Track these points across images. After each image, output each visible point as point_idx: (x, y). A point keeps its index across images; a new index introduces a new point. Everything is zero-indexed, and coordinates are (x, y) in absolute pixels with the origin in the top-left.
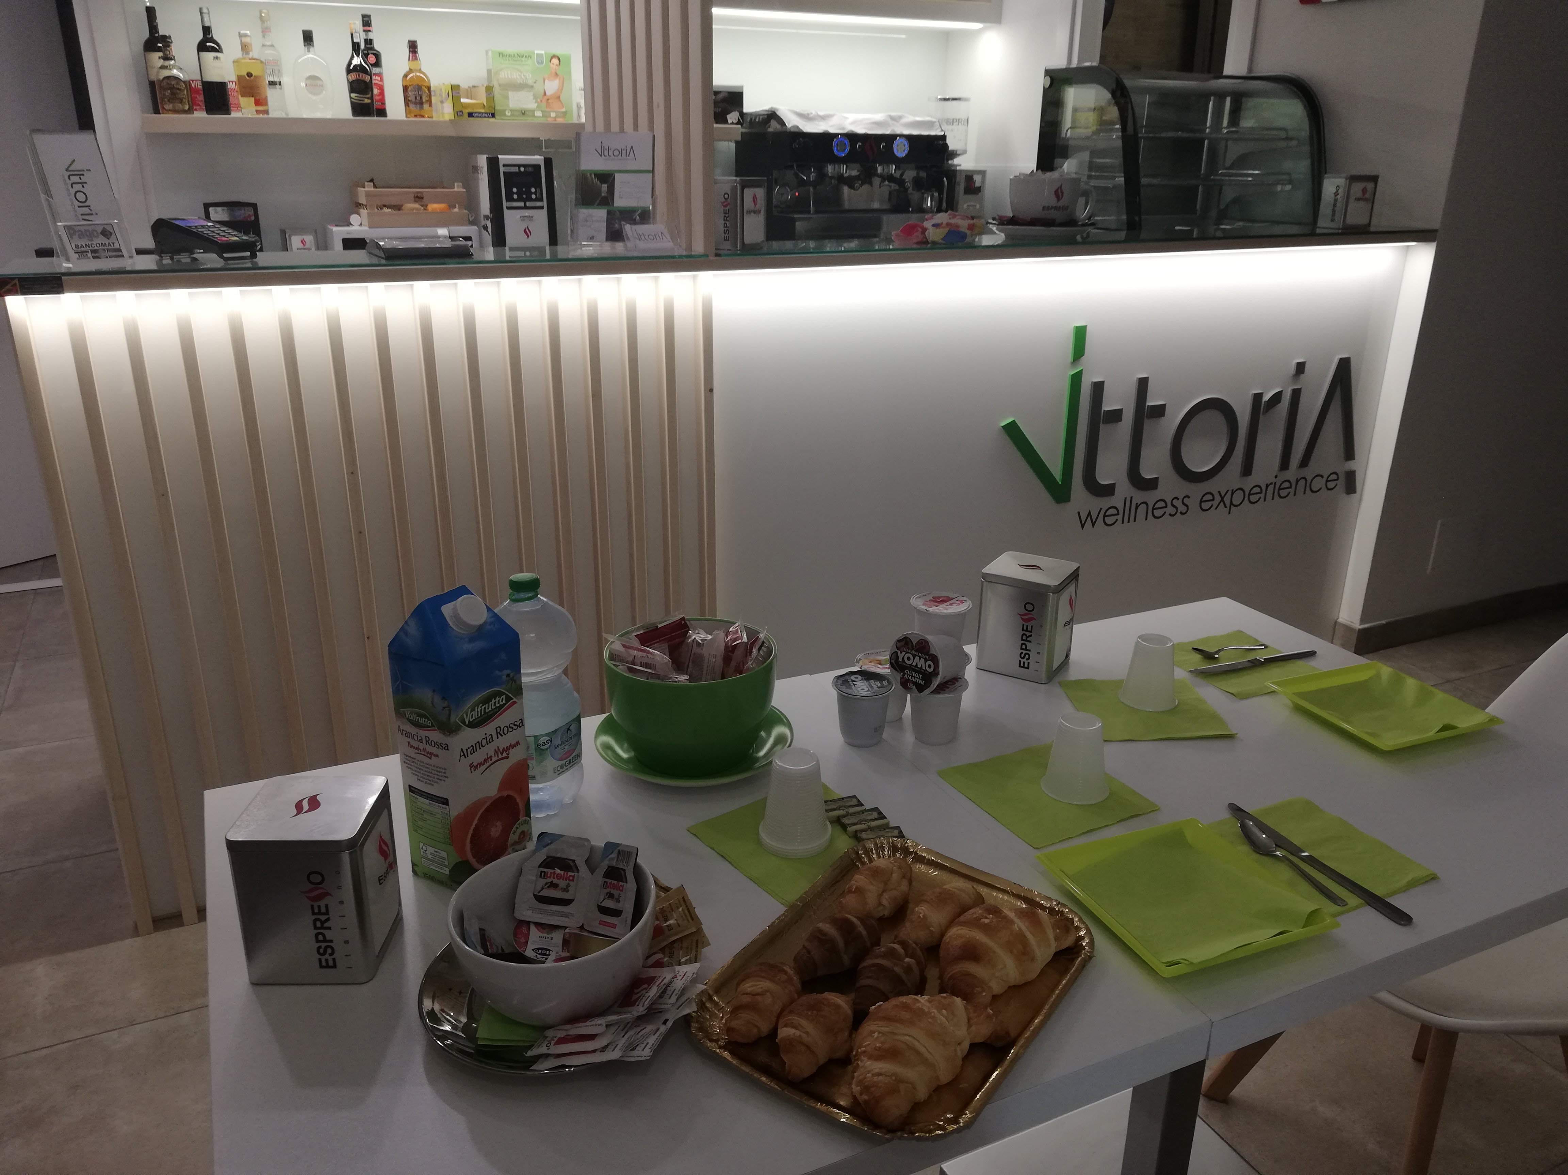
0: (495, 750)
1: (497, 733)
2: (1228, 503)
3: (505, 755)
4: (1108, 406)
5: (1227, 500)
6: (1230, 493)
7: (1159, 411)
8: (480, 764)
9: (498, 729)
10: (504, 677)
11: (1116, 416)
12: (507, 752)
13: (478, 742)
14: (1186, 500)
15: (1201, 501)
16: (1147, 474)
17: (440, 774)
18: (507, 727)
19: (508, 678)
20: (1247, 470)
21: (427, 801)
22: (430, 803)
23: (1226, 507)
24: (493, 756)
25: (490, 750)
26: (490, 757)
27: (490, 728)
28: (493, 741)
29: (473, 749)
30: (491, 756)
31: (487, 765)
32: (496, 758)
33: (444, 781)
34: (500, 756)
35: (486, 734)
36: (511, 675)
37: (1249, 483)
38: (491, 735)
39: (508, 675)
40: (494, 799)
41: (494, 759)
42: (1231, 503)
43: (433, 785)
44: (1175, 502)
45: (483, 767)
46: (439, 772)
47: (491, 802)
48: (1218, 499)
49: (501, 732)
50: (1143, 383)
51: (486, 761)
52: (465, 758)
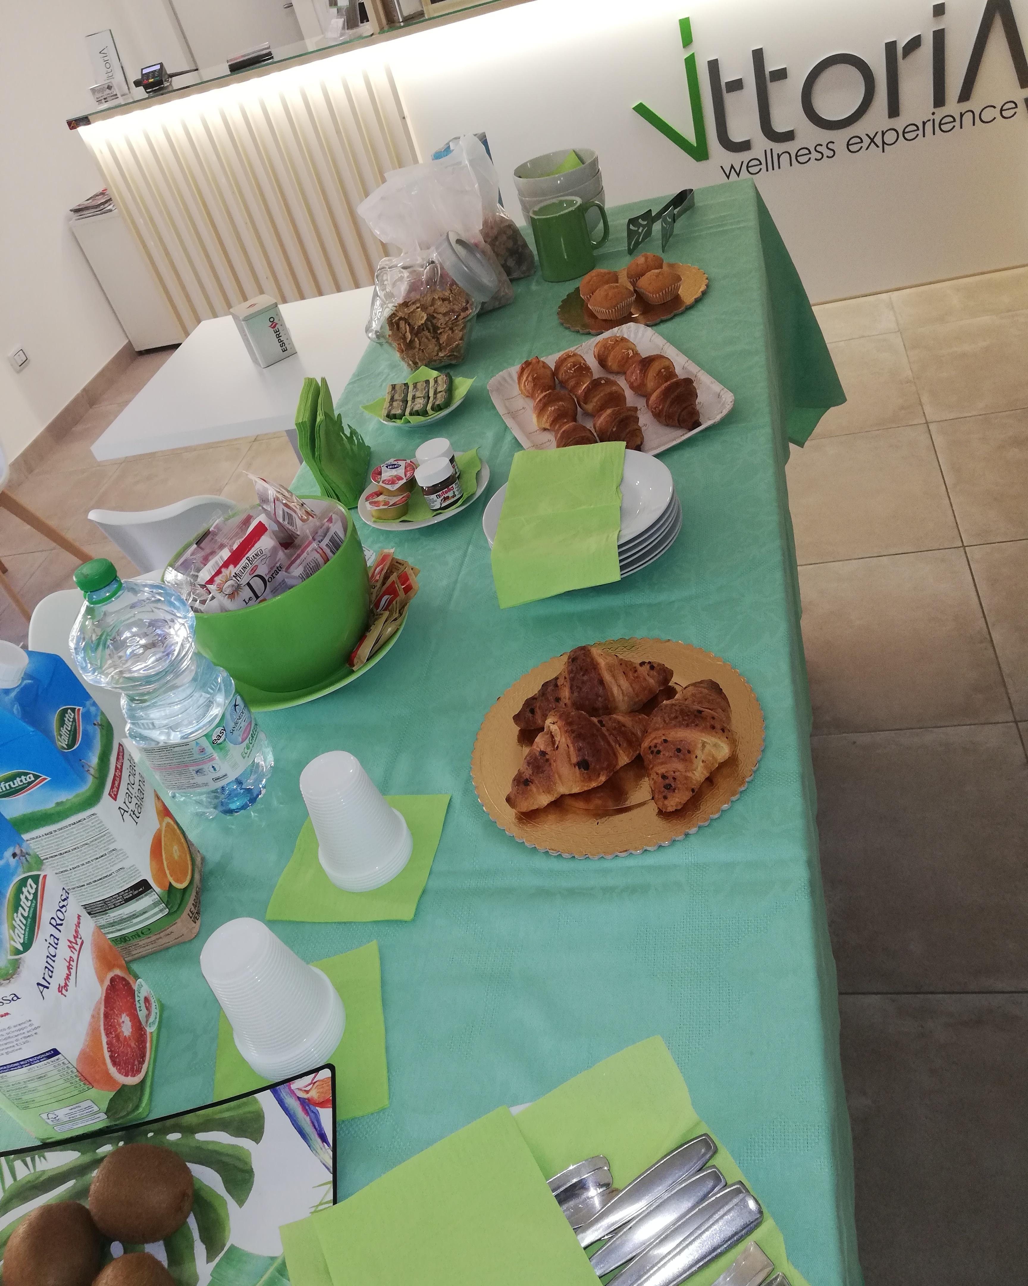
0: (70, 947)
1: (55, 927)
2: (880, 143)
3: (79, 941)
4: (726, 77)
5: (878, 140)
6: (880, 134)
7: (781, 75)
8: (68, 978)
9: (53, 922)
10: (13, 861)
11: (736, 85)
12: (79, 937)
13: (48, 957)
14: (830, 146)
15: (848, 145)
16: (780, 127)
17: (25, 1031)
18: (58, 910)
19: (17, 858)
20: (894, 110)
21: (25, 1070)
22: (29, 1070)
23: (878, 146)
24: (72, 955)
25: (63, 952)
26: (70, 960)
27: (45, 930)
28: (58, 940)
29: (49, 969)
30: (71, 957)
31: (73, 971)
32: (76, 953)
33: (36, 1033)
34: (77, 947)
35: (46, 940)
36: (18, 851)
37: (899, 123)
38: (51, 935)
39: (14, 855)
40: (103, 998)
41: (75, 957)
42: (884, 143)
43: (20, 1049)
44: (818, 148)
45: (72, 977)
46: (23, 1029)
47: (103, 1003)
48: (867, 141)
49: (59, 922)
50: (758, 55)
51: (69, 968)
52: (47, 988)
